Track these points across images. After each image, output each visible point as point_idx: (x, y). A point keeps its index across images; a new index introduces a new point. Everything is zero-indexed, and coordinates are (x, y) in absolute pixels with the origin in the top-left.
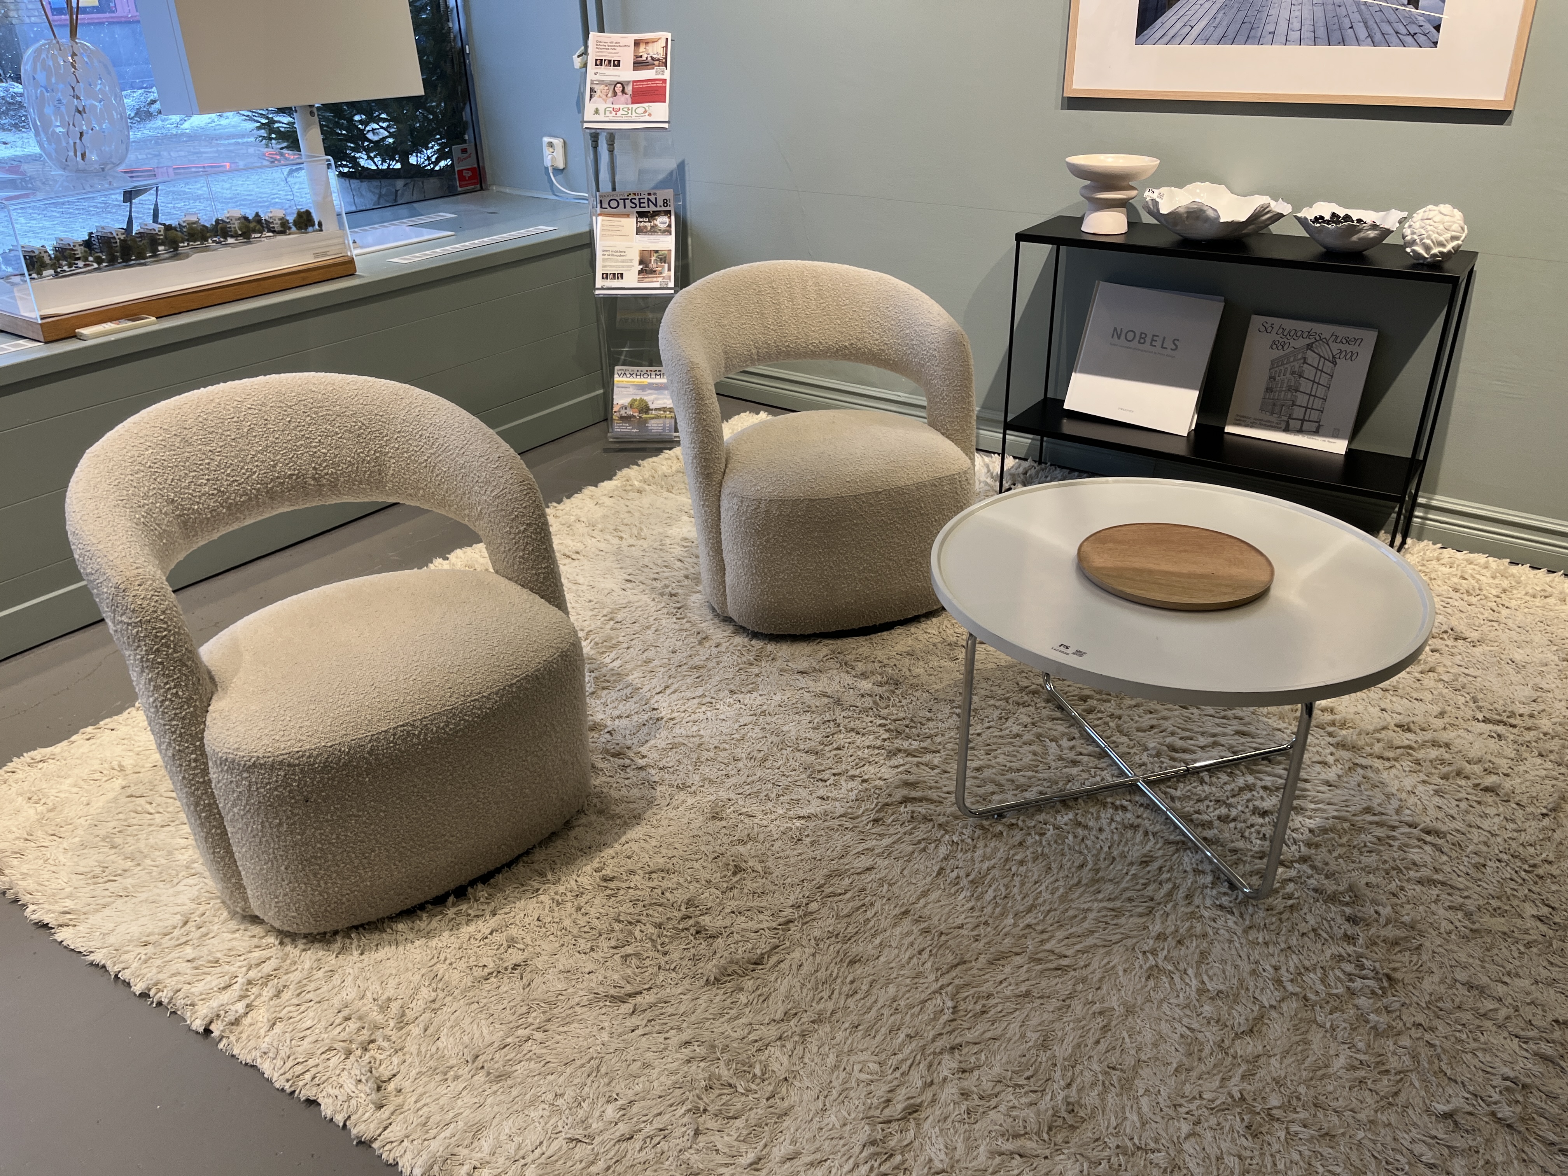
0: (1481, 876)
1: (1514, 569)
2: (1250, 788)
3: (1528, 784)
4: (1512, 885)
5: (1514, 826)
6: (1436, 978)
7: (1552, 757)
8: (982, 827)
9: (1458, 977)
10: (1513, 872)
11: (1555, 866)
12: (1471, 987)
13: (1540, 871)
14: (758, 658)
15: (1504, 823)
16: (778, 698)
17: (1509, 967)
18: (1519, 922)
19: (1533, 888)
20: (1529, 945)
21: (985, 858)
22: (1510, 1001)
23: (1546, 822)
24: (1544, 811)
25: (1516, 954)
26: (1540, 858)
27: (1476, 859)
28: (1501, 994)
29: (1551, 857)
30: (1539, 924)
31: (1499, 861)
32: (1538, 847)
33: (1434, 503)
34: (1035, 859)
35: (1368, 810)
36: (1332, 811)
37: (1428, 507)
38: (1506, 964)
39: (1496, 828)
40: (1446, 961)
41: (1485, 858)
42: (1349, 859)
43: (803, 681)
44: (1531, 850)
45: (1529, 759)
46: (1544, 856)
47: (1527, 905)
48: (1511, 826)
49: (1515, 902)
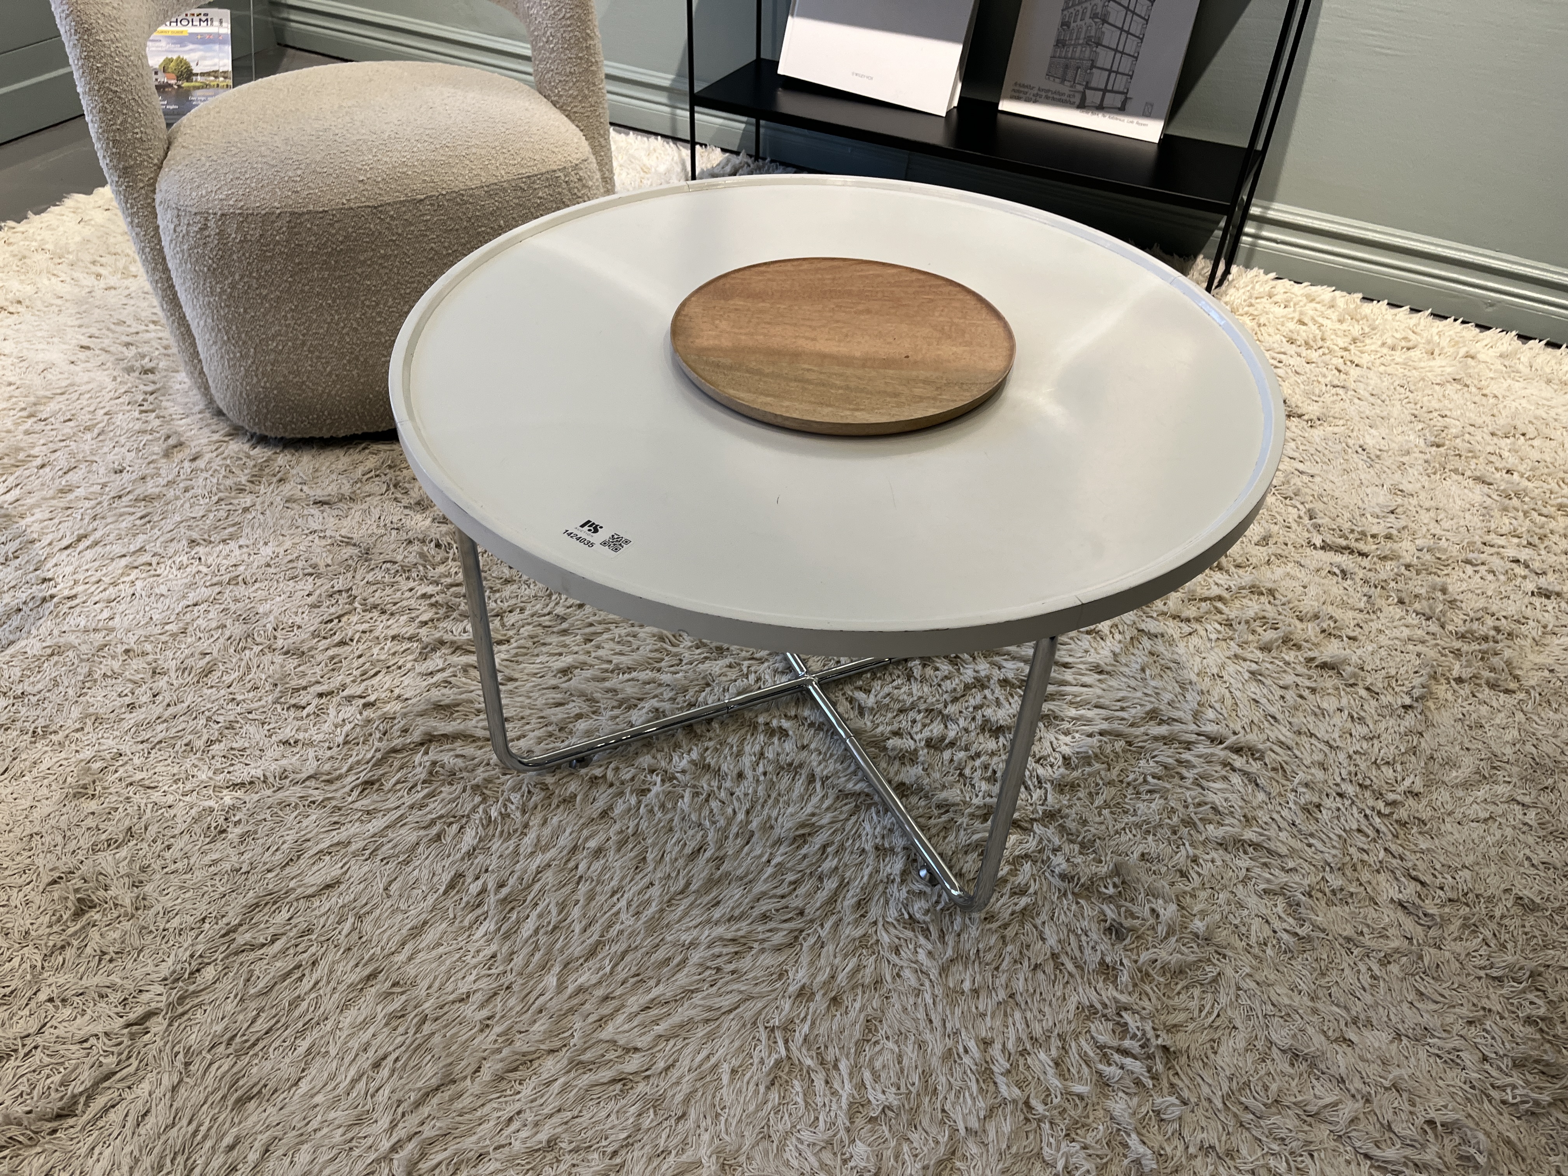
0: (1313, 828)
1: (1368, 308)
2: (981, 683)
3: (1383, 652)
4: (1360, 841)
5: (1364, 730)
6: (1240, 1040)
7: (1417, 606)
8: (545, 787)
9: (1274, 1037)
10: (1362, 820)
11: (1424, 802)
12: (1294, 1056)
13: (1402, 813)
14: (255, 480)
15: (1349, 725)
16: (267, 552)
17: (1357, 1008)
18: (1372, 913)
19: (1393, 848)
20: (1385, 962)
21: (539, 847)
22: (1358, 1084)
23: (1410, 720)
24: (1408, 701)
25: (1366, 980)
26: (1401, 789)
27: (1308, 796)
28: (1343, 1071)
29: (1418, 787)
30: (1400, 915)
31: (1340, 795)
32: (1399, 768)
33: (1271, 214)
34: (621, 844)
35: (1153, 715)
36: (1098, 720)
37: (1262, 221)
38: (1351, 1001)
39: (1336, 735)
40: (1257, 1005)
41: (1321, 791)
42: (1117, 807)
43: (317, 518)
44: (1388, 772)
45: (1385, 609)
46: (1407, 783)
47: (1382, 877)
48: (1360, 730)
49: (1365, 876)
